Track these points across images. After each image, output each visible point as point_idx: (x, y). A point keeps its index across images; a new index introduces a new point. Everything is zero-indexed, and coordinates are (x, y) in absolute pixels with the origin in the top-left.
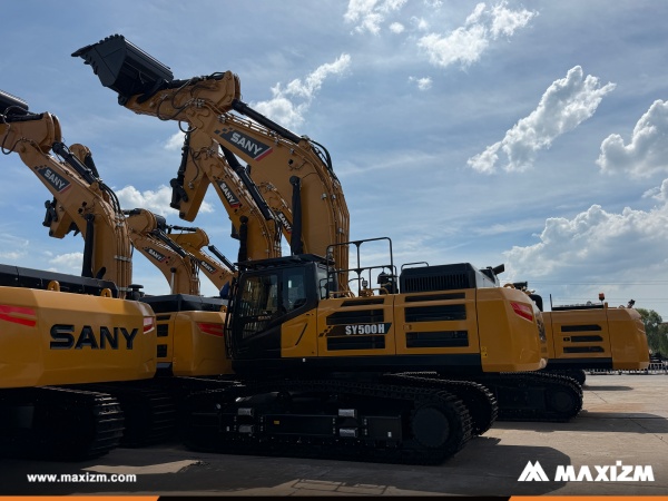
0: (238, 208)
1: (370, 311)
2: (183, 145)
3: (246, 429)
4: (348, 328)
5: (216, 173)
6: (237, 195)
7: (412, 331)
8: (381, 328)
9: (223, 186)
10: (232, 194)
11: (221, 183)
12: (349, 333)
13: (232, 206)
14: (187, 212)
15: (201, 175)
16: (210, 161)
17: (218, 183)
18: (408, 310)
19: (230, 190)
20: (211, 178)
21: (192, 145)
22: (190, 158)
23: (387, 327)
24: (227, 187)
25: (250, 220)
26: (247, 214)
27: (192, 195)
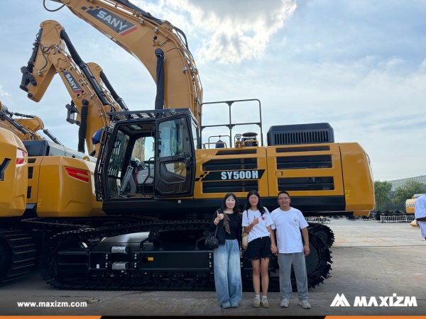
0: (80, 94)
1: (240, 159)
2: (34, 42)
3: (120, 266)
4: (223, 174)
5: (62, 65)
6: (80, 84)
7: (284, 176)
8: (255, 174)
9: (68, 76)
10: (75, 82)
11: (67, 73)
12: (224, 177)
13: (75, 92)
14: (34, 94)
15: (49, 66)
16: (58, 56)
17: (64, 73)
18: (279, 159)
19: (73, 79)
20: (58, 69)
21: (42, 42)
22: (40, 52)
23: (261, 173)
24: (72, 77)
25: (90, 104)
26: (88, 99)
27: (40, 81)
